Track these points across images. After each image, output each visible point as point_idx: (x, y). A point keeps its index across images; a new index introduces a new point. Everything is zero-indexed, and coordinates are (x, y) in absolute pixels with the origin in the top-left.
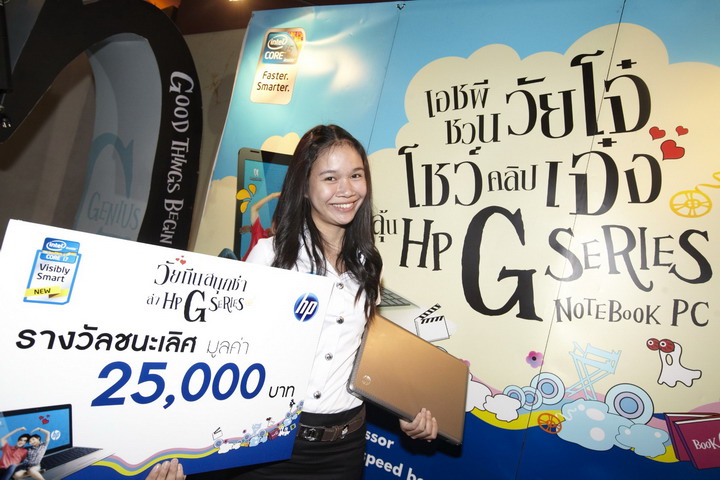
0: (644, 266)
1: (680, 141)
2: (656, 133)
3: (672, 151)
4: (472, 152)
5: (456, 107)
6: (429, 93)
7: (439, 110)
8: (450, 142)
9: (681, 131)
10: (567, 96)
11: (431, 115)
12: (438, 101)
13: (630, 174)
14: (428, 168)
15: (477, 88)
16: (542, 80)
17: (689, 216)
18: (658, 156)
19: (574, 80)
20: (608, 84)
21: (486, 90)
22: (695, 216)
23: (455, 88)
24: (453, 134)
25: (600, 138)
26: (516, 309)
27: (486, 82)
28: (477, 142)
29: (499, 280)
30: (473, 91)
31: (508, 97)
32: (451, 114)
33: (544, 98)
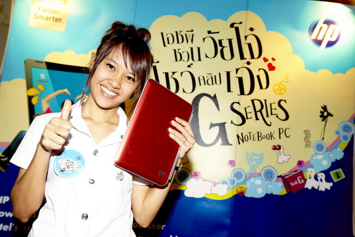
0: (268, 116)
1: (274, 64)
2: (265, 60)
3: (272, 68)
4: (189, 66)
5: (178, 42)
6: (162, 34)
7: (169, 43)
8: (176, 60)
9: (273, 59)
10: (230, 41)
11: (165, 46)
12: (168, 38)
13: (258, 77)
14: (167, 74)
15: (188, 33)
16: (218, 33)
17: (280, 94)
18: (267, 69)
19: (232, 34)
20: (246, 37)
21: (193, 35)
22: (282, 94)
23: (177, 32)
24: (177, 56)
25: (245, 61)
26: (220, 141)
27: (192, 31)
28: (191, 61)
29: (210, 129)
30: (186, 35)
31: (204, 39)
32: (176, 46)
33: (220, 41)
